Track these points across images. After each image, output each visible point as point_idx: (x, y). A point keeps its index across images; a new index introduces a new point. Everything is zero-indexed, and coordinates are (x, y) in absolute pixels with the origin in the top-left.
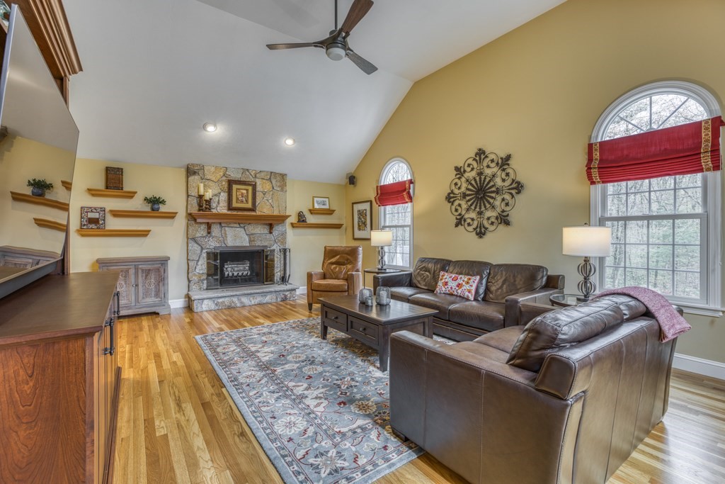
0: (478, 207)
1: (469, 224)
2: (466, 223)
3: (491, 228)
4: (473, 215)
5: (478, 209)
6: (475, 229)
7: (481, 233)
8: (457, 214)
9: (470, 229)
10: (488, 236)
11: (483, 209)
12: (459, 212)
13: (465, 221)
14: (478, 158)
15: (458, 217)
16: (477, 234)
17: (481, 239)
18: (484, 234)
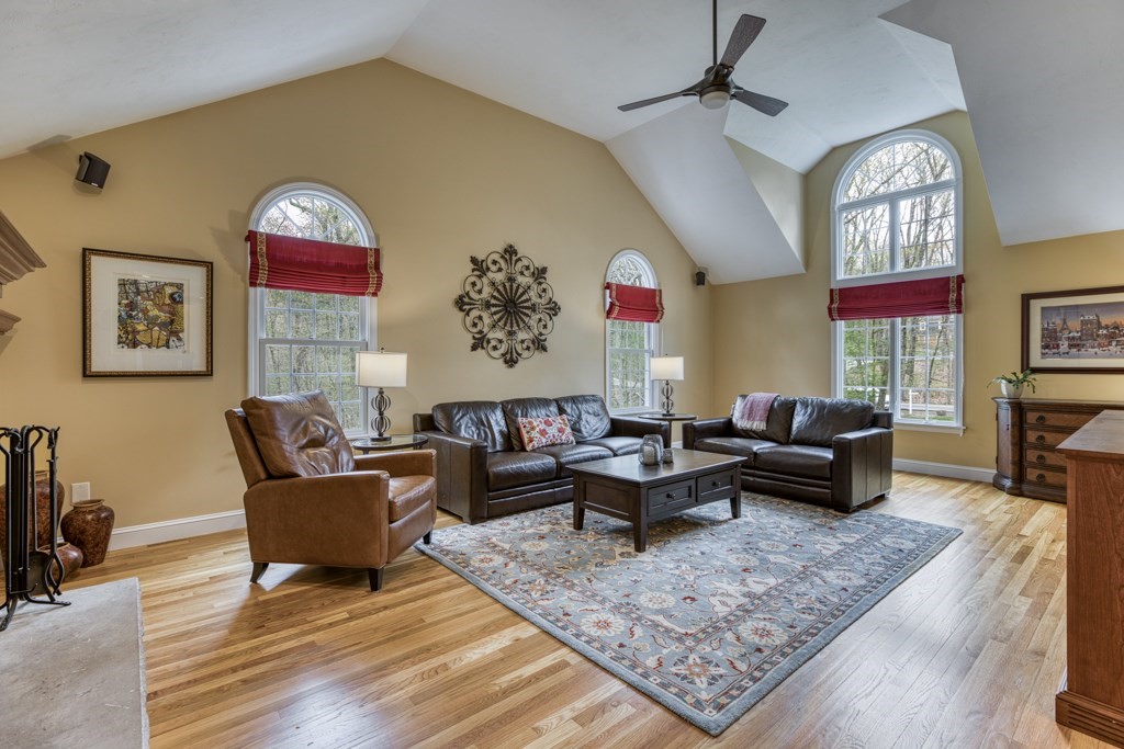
0: (508, 325)
1: (495, 348)
2: (490, 345)
3: (525, 354)
4: (500, 335)
5: (508, 328)
6: (503, 355)
7: (511, 360)
8: (475, 330)
9: (496, 354)
10: (521, 364)
11: (515, 328)
12: (479, 327)
13: (489, 342)
14: (507, 257)
15: (477, 336)
16: (506, 362)
17: (511, 370)
18: (516, 362)
